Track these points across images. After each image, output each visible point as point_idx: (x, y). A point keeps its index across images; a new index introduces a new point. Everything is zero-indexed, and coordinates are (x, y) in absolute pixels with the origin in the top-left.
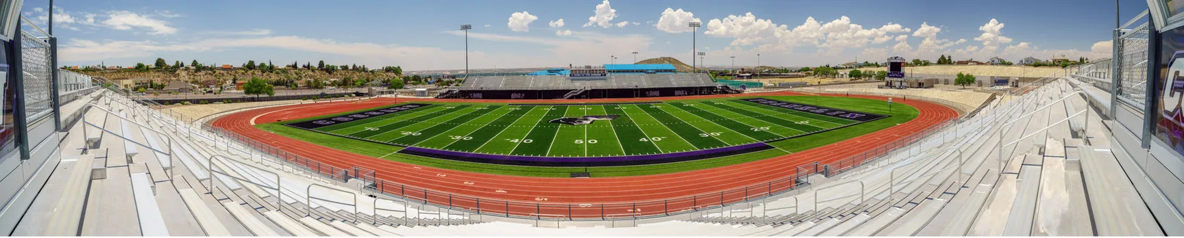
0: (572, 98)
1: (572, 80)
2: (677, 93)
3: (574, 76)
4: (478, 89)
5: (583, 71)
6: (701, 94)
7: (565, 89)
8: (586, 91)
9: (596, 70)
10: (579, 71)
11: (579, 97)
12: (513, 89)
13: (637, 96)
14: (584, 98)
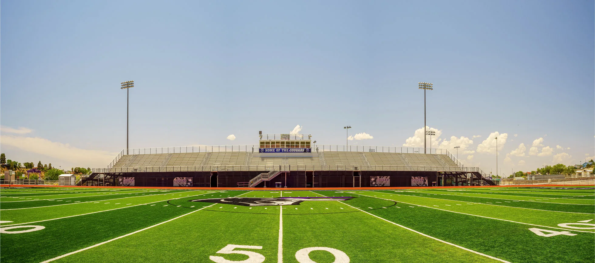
0: (261, 185)
1: (263, 158)
2: (415, 180)
3: (264, 152)
4: (130, 171)
5: (278, 143)
6: (446, 185)
7: (252, 169)
8: (282, 174)
9: (297, 143)
10: (273, 143)
11: (271, 184)
12: (176, 170)
13: (357, 185)
14: (278, 185)
